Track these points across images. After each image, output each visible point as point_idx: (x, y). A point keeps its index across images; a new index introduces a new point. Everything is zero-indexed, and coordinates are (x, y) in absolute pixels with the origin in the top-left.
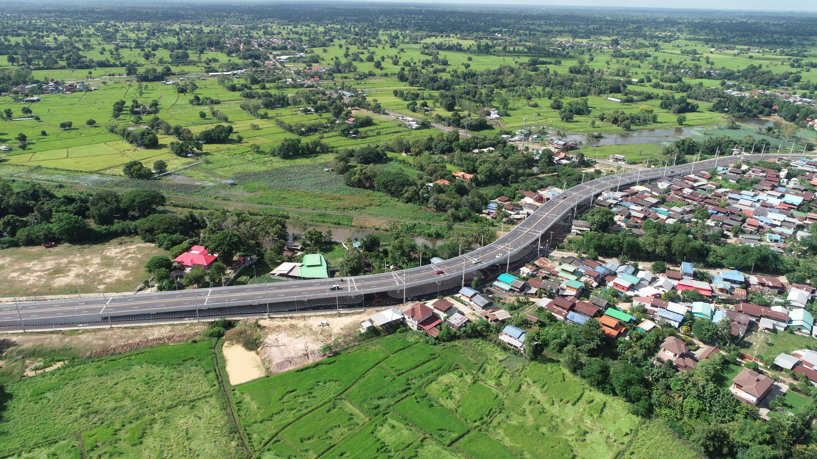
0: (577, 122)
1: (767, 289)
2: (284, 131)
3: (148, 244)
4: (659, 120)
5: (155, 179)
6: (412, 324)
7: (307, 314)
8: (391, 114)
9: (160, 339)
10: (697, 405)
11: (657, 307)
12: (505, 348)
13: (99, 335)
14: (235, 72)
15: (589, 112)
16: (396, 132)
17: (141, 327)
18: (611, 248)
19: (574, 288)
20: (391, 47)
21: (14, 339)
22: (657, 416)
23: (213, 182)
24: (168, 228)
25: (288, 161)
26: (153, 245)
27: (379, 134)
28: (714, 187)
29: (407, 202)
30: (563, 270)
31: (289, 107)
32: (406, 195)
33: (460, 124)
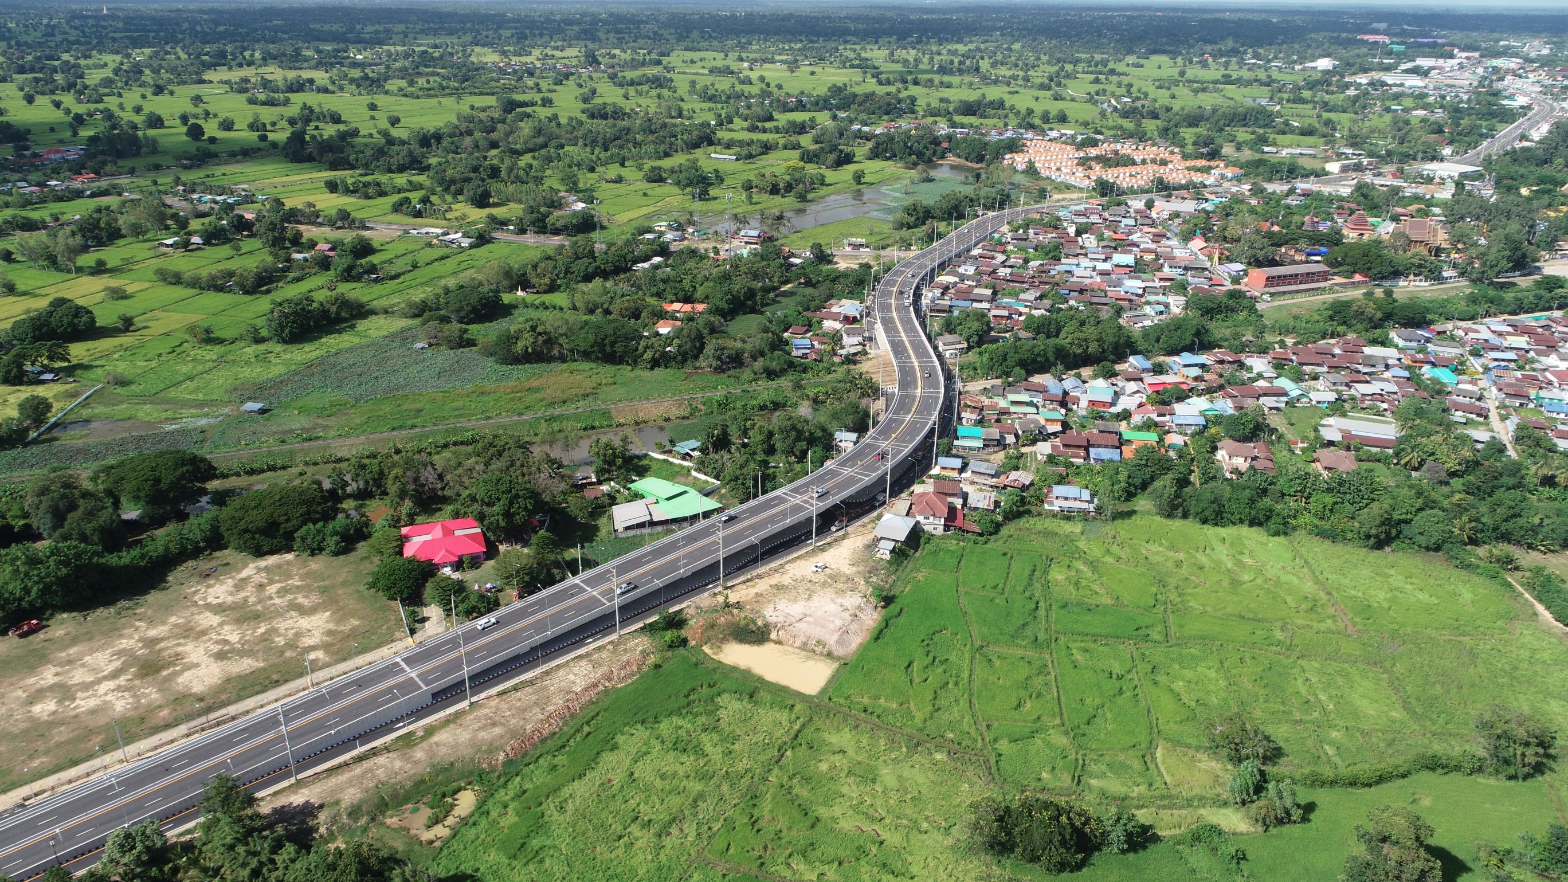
2: (196, 291)
3: (272, 560)
4: (828, 181)
5: (35, 442)
6: (935, 526)
7: (774, 565)
8: (378, 227)
9: (595, 685)
10: (1329, 500)
11: (1164, 415)
12: (1067, 516)
16: (442, 258)
17: (531, 683)
19: (1057, 421)
20: (156, 94)
23: (207, 415)
25: (308, 347)
26: (290, 556)
27: (415, 266)
29: (652, 368)
30: (1013, 403)
31: (121, 242)
32: (648, 355)
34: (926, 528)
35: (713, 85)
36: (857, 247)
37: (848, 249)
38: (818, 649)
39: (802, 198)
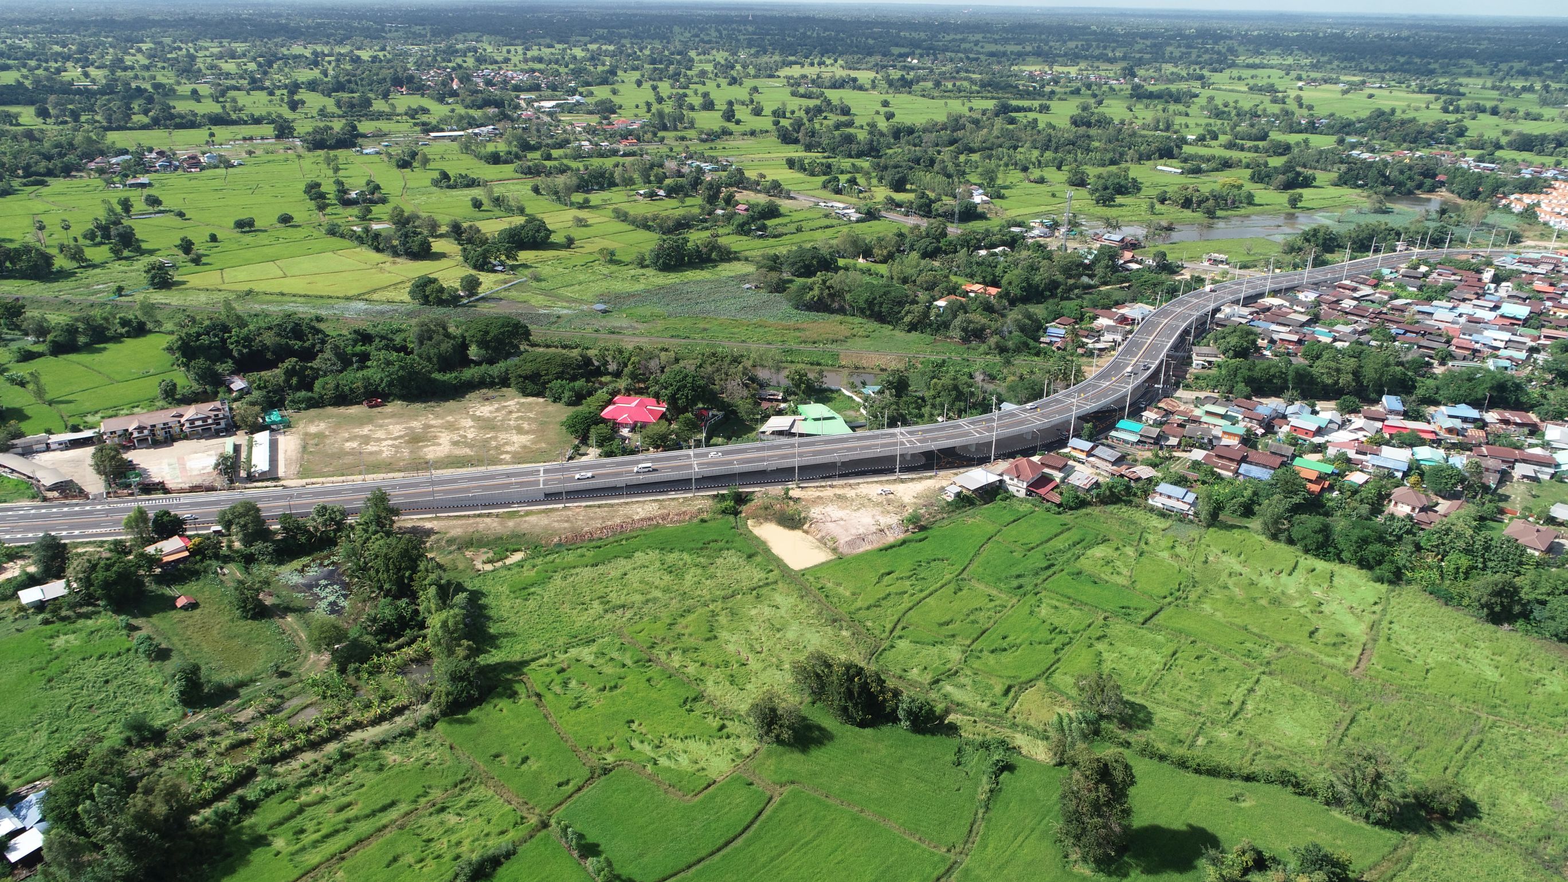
0: (1121, 205)
1: (1512, 428)
2: (632, 227)
3: (530, 399)
4: (1257, 200)
5: (464, 305)
6: (1018, 488)
7: (852, 481)
8: (801, 198)
9: (650, 519)
10: (1464, 562)
11: (1365, 454)
12: (1164, 514)
13: (555, 516)
14: (477, 131)
15: (1139, 190)
16: (827, 227)
17: (612, 506)
18: (1269, 381)
19: (1235, 435)
20: (730, 84)
21: (428, 525)
22: (1409, 582)
23: (569, 308)
24: (563, 372)
25: (672, 275)
26: (541, 400)
27: (799, 230)
28: (1386, 298)
29: (909, 331)
30: (1208, 413)
31: (614, 189)
32: (908, 319)
33: (930, 211)
34: (1010, 488)
35: (1236, 102)
36: (1216, 262)
37: (1206, 264)
38: (829, 544)
39: (1211, 214)
